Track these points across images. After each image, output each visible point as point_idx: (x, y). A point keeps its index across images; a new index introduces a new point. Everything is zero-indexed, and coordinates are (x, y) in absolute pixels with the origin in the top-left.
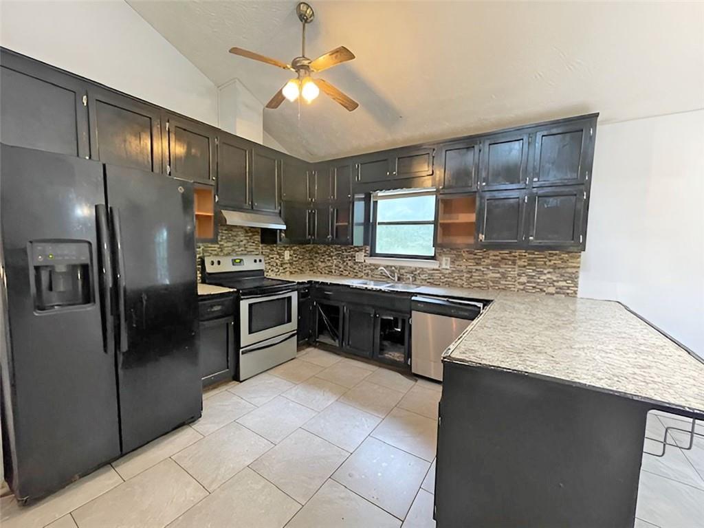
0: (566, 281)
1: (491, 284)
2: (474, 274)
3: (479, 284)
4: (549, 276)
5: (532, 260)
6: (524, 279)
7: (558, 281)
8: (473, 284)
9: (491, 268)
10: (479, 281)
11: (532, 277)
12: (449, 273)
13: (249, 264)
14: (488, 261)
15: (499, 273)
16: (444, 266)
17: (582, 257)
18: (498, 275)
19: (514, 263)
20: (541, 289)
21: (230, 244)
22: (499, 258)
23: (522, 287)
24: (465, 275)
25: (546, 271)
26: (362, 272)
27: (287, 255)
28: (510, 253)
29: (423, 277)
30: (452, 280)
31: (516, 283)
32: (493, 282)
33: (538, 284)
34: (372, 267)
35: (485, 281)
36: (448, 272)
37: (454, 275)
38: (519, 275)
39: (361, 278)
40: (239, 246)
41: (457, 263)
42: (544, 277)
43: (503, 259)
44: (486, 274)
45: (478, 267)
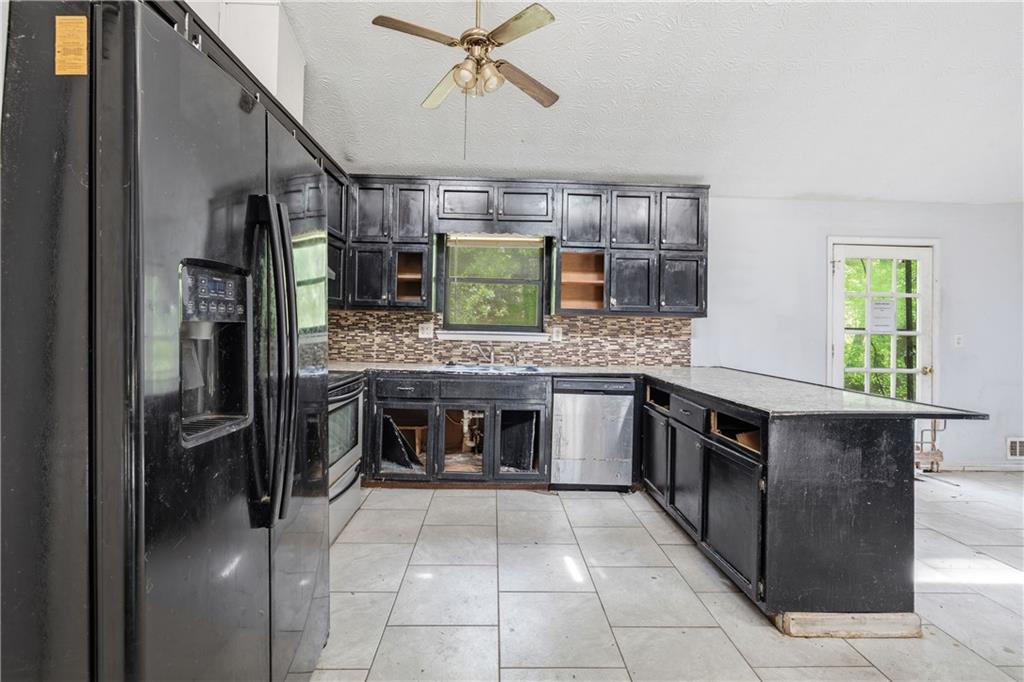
0: (680, 349)
1: (610, 358)
2: (591, 347)
3: (597, 360)
4: (666, 345)
5: (650, 328)
6: (643, 350)
7: (674, 350)
8: (590, 361)
9: (609, 338)
11: (650, 347)
12: (562, 348)
14: (605, 331)
15: (617, 344)
16: (555, 339)
19: (633, 333)
20: (659, 360)
22: (616, 327)
23: (641, 359)
24: (581, 349)
25: (662, 340)
26: (431, 353)
28: (629, 320)
29: (527, 355)
30: (565, 356)
31: (636, 355)
32: (612, 356)
33: (656, 354)
34: (449, 345)
35: (603, 355)
36: (559, 346)
37: (568, 350)
38: (639, 346)
39: (430, 362)
41: (571, 335)
42: (661, 347)
43: (621, 328)
44: (603, 346)
45: (595, 338)
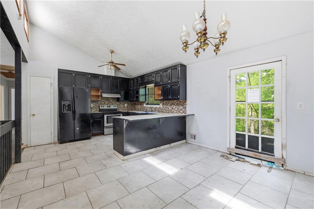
0: (184, 109)
2: (167, 108)
5: (178, 103)
9: (170, 106)
10: (168, 110)
11: (178, 108)
13: (112, 107)
14: (169, 104)
17: (187, 102)
18: (171, 108)
19: (174, 105)
20: (180, 112)
21: (107, 102)
22: (171, 103)
24: (165, 109)
25: (180, 106)
26: (145, 109)
27: (126, 105)
28: (173, 101)
29: (157, 110)
31: (175, 110)
36: (162, 108)
39: (142, 111)
40: (110, 102)
41: (163, 105)
42: (180, 108)
45: (168, 106)
